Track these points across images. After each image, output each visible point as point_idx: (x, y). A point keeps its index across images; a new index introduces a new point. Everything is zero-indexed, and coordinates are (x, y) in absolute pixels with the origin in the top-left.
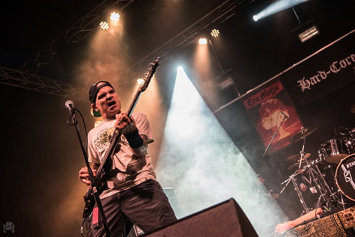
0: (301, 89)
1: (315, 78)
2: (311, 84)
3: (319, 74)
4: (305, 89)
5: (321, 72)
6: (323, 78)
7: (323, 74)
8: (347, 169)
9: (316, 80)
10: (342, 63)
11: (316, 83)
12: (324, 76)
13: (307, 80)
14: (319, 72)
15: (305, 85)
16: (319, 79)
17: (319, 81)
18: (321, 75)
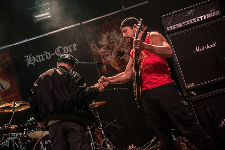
0: (27, 63)
1: (41, 57)
2: (36, 61)
3: (45, 54)
4: (30, 65)
5: (47, 53)
6: (47, 58)
7: (48, 55)
8: (44, 146)
9: (41, 59)
10: (65, 49)
11: (40, 61)
12: (49, 57)
13: (33, 57)
14: (45, 52)
15: (31, 61)
16: (44, 59)
17: (43, 60)
18: (46, 55)
